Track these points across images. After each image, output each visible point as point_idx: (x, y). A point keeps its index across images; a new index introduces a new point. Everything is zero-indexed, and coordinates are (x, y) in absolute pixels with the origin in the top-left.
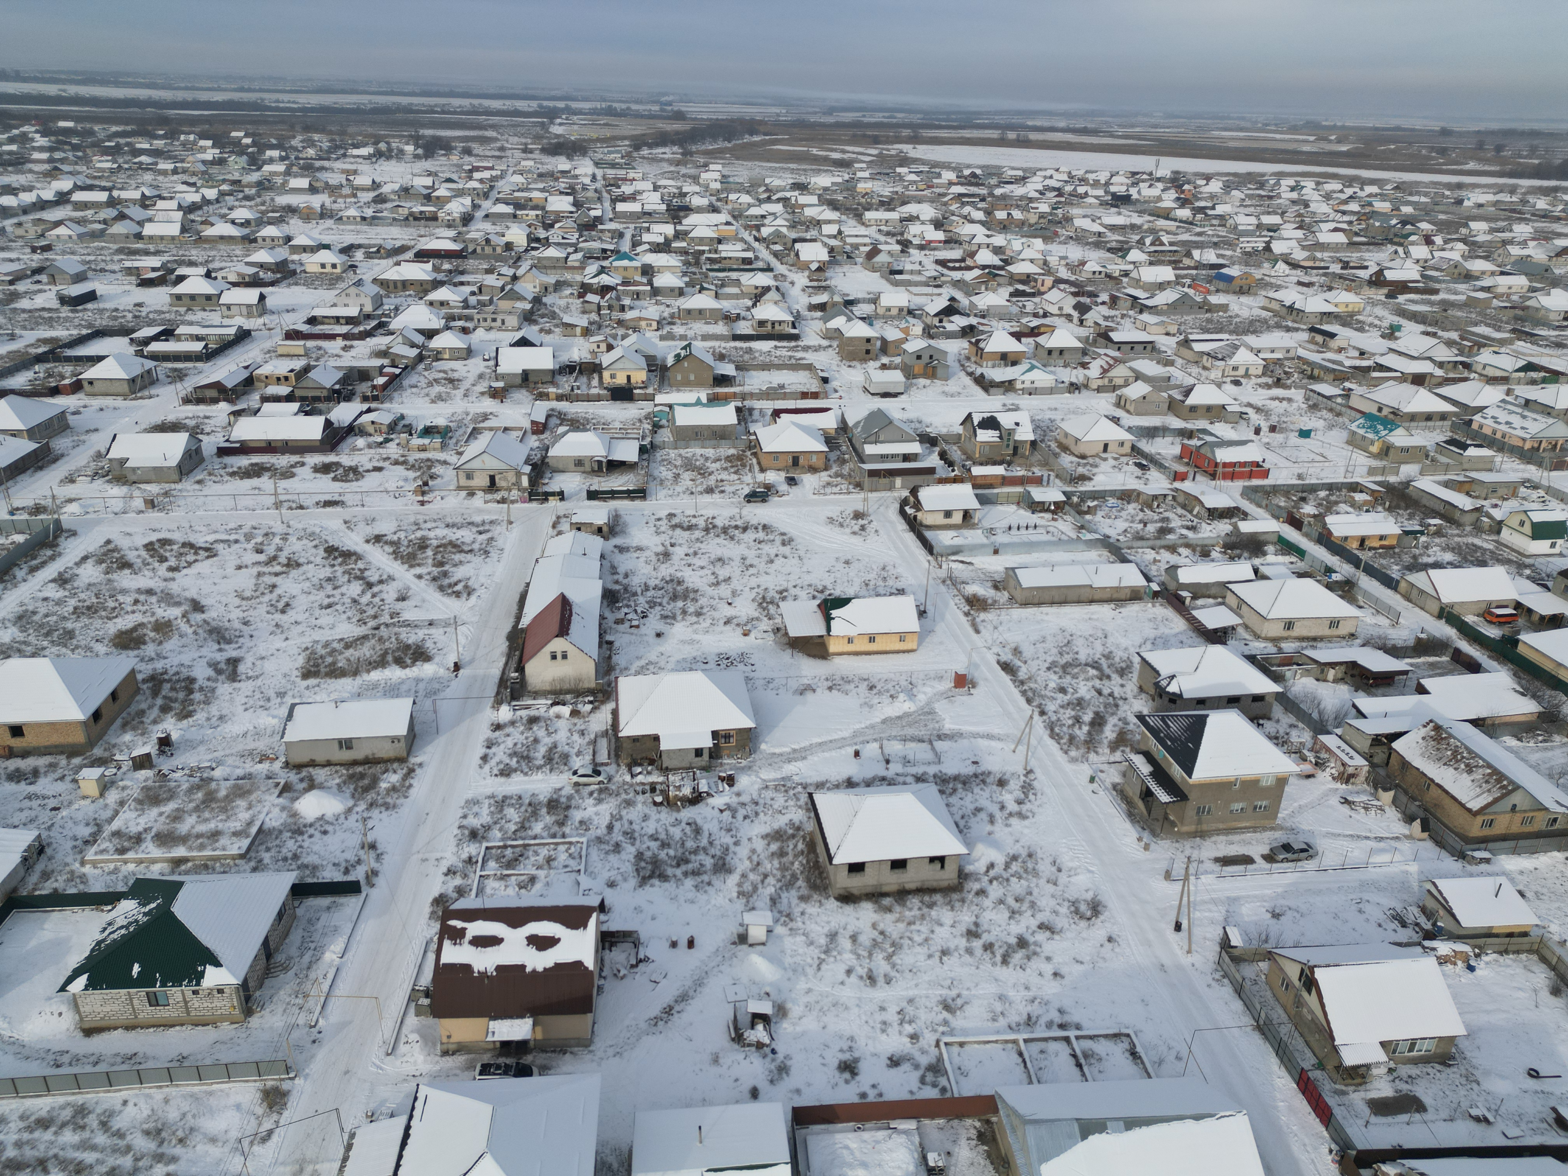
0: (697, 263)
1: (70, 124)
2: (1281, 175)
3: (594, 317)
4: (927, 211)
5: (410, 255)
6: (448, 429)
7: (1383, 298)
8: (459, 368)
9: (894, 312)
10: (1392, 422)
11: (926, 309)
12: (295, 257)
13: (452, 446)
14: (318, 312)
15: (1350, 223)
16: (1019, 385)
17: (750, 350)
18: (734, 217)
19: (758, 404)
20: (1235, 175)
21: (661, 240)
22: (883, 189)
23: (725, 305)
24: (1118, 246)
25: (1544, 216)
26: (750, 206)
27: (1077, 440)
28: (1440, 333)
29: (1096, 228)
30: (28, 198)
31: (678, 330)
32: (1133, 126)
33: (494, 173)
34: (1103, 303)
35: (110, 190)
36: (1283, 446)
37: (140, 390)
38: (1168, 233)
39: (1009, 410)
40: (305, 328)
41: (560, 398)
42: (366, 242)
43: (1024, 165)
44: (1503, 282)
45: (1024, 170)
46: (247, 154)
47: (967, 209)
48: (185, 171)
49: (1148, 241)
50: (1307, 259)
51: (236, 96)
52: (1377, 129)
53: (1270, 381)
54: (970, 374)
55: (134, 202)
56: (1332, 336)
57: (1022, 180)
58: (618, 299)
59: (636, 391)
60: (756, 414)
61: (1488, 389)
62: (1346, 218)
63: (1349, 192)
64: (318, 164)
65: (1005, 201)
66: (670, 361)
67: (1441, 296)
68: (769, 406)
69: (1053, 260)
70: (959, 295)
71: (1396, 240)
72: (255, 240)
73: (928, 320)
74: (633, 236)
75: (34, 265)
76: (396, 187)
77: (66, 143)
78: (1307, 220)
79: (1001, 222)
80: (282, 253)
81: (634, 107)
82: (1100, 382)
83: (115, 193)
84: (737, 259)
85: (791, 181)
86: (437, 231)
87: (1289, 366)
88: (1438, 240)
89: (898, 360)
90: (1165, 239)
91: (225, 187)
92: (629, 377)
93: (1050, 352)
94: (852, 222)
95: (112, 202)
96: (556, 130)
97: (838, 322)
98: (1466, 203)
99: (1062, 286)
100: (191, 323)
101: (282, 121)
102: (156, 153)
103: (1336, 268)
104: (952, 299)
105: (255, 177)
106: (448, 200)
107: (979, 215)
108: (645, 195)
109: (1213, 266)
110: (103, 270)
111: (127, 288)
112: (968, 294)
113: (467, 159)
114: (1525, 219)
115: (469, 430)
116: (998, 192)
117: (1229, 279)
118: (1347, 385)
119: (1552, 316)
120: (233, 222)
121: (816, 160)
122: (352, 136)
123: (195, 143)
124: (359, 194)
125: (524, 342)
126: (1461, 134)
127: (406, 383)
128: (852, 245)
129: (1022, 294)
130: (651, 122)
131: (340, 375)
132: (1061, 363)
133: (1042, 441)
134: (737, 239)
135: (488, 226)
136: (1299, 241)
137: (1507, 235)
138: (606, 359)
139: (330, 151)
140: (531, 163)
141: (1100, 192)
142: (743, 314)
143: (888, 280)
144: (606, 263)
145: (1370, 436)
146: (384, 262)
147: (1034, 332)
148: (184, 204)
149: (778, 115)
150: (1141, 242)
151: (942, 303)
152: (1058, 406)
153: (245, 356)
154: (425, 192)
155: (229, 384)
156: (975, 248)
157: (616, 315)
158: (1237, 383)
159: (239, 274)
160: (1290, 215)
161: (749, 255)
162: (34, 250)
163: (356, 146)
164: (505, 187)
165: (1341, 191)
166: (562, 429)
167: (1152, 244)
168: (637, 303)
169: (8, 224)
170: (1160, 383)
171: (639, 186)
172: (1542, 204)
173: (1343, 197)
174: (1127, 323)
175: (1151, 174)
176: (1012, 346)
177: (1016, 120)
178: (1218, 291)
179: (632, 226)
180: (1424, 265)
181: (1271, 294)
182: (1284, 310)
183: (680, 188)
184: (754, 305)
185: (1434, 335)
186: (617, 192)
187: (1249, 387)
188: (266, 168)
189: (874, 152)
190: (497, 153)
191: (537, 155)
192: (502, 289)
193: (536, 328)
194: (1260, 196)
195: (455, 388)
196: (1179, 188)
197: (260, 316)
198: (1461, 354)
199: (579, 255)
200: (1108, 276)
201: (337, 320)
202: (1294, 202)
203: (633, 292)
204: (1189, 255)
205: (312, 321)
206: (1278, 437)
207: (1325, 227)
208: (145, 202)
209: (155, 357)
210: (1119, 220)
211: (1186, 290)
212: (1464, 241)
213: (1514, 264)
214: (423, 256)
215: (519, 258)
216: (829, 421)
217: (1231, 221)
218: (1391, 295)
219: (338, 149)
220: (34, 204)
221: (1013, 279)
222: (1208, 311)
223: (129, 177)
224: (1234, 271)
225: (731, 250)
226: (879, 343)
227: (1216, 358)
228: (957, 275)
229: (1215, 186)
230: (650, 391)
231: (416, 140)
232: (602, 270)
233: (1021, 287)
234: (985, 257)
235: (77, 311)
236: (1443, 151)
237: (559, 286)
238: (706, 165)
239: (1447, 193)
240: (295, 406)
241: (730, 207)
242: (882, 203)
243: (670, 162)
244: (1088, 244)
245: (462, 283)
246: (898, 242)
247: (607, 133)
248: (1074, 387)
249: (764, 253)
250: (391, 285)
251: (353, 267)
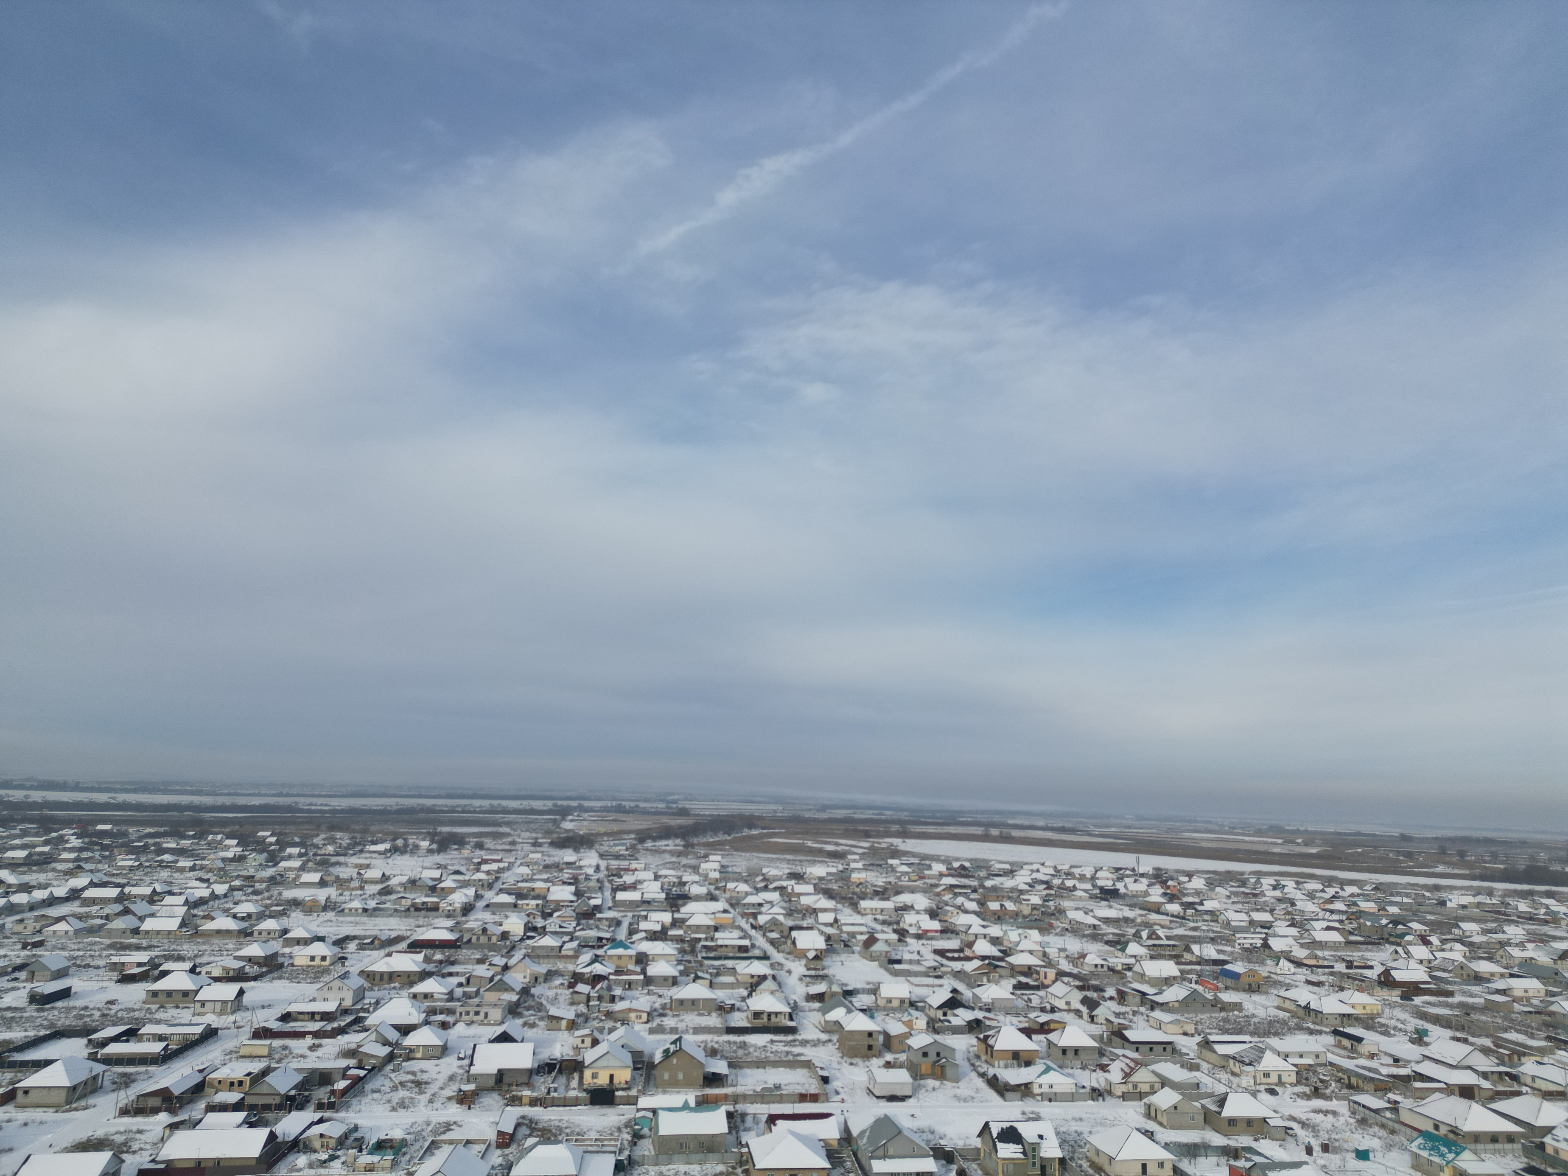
0: (693, 951)
1: (108, 827)
2: (1259, 874)
3: (582, 1008)
4: (921, 901)
5: (403, 945)
6: (404, 1143)
7: (1398, 999)
8: (432, 1069)
9: (895, 1003)
10: (1455, 1143)
11: (928, 1000)
12: (287, 950)
13: (403, 1165)
14: (294, 1008)
15: (1341, 922)
16: (1036, 1090)
17: (744, 1045)
18: (732, 905)
19: (751, 1109)
20: (1215, 873)
21: (658, 928)
22: (878, 879)
23: (720, 995)
24: (1116, 939)
25: (1531, 919)
26: (747, 894)
27: (1111, 1159)
28: (1471, 1039)
29: (1090, 920)
30: (40, 895)
31: (669, 1022)
32: (1107, 826)
33: (501, 865)
34: (1111, 998)
35: (123, 886)
37: (78, 1099)
38: (1163, 927)
39: (1029, 1119)
40: (275, 1025)
41: (534, 1102)
42: (362, 933)
43: (1011, 859)
44: (1518, 985)
45: (1011, 864)
46: (268, 852)
47: (960, 900)
48: (202, 868)
49: (1144, 934)
50: (1307, 957)
51: (272, 800)
52: (1339, 834)
53: (1307, 1090)
54: (982, 1075)
55: (142, 897)
56: (1359, 1040)
57: (1010, 873)
58: (609, 989)
59: (619, 1093)
60: (749, 1120)
61: (1547, 1105)
62: (1335, 917)
63: (1331, 891)
64: (334, 859)
65: (996, 893)
66: (658, 1058)
67: (1458, 998)
68: (763, 1110)
69: (1052, 952)
70: (961, 987)
71: (1392, 939)
72: (251, 934)
73: (932, 1013)
74: (631, 924)
75: (19, 961)
76: (404, 879)
77: (97, 844)
78: (1298, 918)
79: (994, 913)
80: (275, 946)
81: (642, 805)
82: (1123, 1088)
83: (127, 890)
84: (733, 947)
85: (787, 871)
86: (436, 921)
87: (1323, 1073)
88: (1434, 940)
89: (903, 1057)
90: (1161, 933)
91: (237, 883)
92: (612, 1077)
93: (1064, 1051)
94: (848, 911)
95: (121, 898)
96: (567, 825)
97: (838, 1014)
98: (1449, 904)
99: (1066, 979)
100: (159, 1022)
101: (309, 821)
102: (181, 852)
103: (1340, 967)
104: (954, 991)
105: (270, 872)
106: (452, 890)
107: (972, 906)
108: (645, 884)
109: (1216, 962)
110: (88, 966)
111: (105, 984)
112: (971, 986)
113: (478, 852)
114: (1513, 921)
115: (427, 1144)
116: (988, 883)
117: (1236, 976)
118: (1391, 1096)
120: (235, 916)
121: (812, 851)
122: (373, 834)
123: (220, 842)
124: (366, 887)
125: (505, 1038)
126: (1422, 840)
127: (369, 1087)
128: (848, 933)
129: (1026, 986)
130: (657, 817)
131: (299, 1078)
132: (1078, 1064)
133: (1072, 1159)
134: (734, 926)
135: (487, 916)
136: (1295, 938)
137: (1500, 936)
138: (589, 1056)
139: (348, 848)
140: (539, 856)
141: (1088, 886)
142: (738, 1004)
143: (887, 970)
144: (600, 952)
145: (1436, 1159)
146: (375, 953)
147: (1044, 1029)
148: (191, 899)
149: (775, 811)
150: (1137, 936)
151: (943, 995)
152: (1083, 1116)
153: (204, 1059)
154: (431, 883)
155: (176, 1092)
156: (972, 938)
157: (606, 1006)
158: (1272, 1092)
159: (224, 968)
160: (1279, 912)
161: (746, 942)
162: (24, 946)
163: (374, 843)
164: (509, 878)
165: (1323, 891)
166: (531, 1141)
167: (1149, 938)
168: (628, 993)
169: (9, 921)
170: (1190, 1091)
171: (640, 875)
172: (1523, 906)
173: (1327, 896)
174: (1140, 1020)
175: (1133, 870)
176: (1023, 1043)
177: (996, 819)
178: (1227, 988)
179: (630, 914)
180: (1430, 965)
181: (1283, 993)
182: (1301, 1012)
183: (680, 877)
184: (750, 995)
185: (1465, 1041)
186: (618, 881)
187: (1287, 1096)
188: (283, 864)
189: (867, 845)
190: (508, 847)
191: (545, 848)
192: (491, 979)
193: (519, 1021)
194: (1244, 893)
195: (421, 1092)
196: (1163, 883)
197: (233, 1013)
198: (1502, 1063)
199: (575, 944)
200: (1111, 969)
201: (312, 1016)
202: (1279, 900)
203: (625, 981)
204: (1188, 949)
205: (286, 1017)
206: (1334, 1158)
207: (1316, 924)
208: (153, 898)
209: (109, 1061)
210: (1112, 913)
211: (1194, 986)
212: (1460, 941)
213: (1521, 966)
214: (416, 946)
215: (513, 948)
216: (830, 1130)
217: (1222, 917)
218: (1406, 997)
219: (357, 846)
220: (44, 901)
221: (1014, 970)
222: (1222, 1009)
223: (146, 874)
224: (1238, 967)
225: (728, 938)
226: (881, 1038)
227: (1243, 1062)
228: (957, 966)
229: (1198, 883)
230: (633, 1092)
231: (432, 837)
232: (596, 959)
233: (1024, 979)
234: (983, 947)
235: (43, 1010)
236: (1409, 855)
237: (550, 975)
238: (706, 856)
239: (1427, 894)
240: (241, 1116)
241: (728, 895)
242: (876, 893)
243: (672, 853)
244: (1084, 936)
245: (451, 974)
246: (895, 931)
247: (615, 827)
248: (1097, 1094)
249: (761, 941)
250: (378, 977)
251: (343, 959)
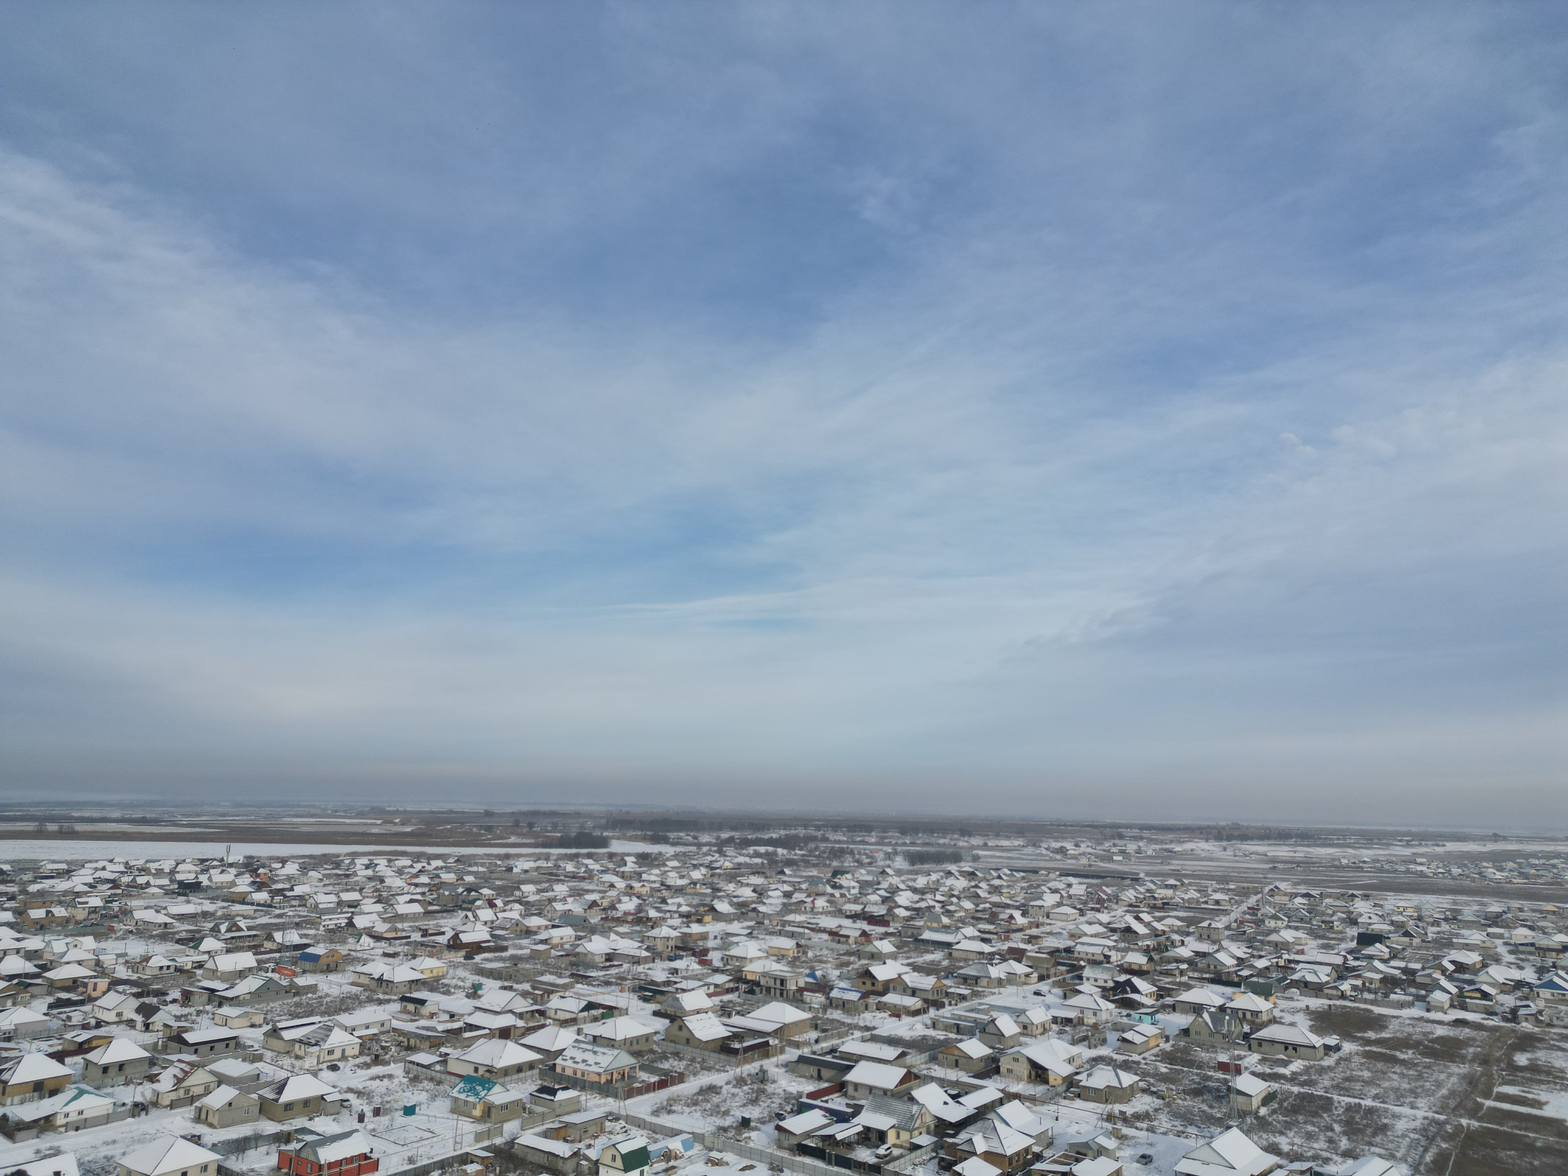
2: (354, 855)
7: (462, 960)
10: (489, 1081)
15: (423, 894)
16: (60, 1121)
20: (311, 857)
24: (189, 935)
25: (574, 877)
28: (515, 986)
29: (161, 918)
32: (198, 815)
34: (174, 1001)
36: (389, 1129)
38: (245, 917)
39: (44, 1157)
43: (69, 858)
44: (556, 933)
45: (69, 863)
49: (223, 928)
50: (389, 931)
52: (434, 812)
53: (368, 1059)
56: (422, 1002)
57: (67, 874)
61: (563, 1032)
62: (419, 890)
63: (418, 866)
65: (43, 898)
67: (511, 952)
69: (108, 960)
71: (465, 906)
78: (384, 894)
79: (36, 922)
82: (173, 1096)
87: (385, 1040)
88: (499, 903)
90: (242, 924)
93: (105, 1069)
98: (515, 870)
99: (120, 988)
103: (416, 937)
109: (297, 947)
114: (561, 880)
116: (34, 888)
117: (315, 958)
118: (443, 1050)
119: (598, 959)
126: (502, 815)
129: (68, 1003)
132: (121, 1080)
136: (379, 914)
137: (550, 894)
141: (165, 881)
145: (472, 1099)
147: (83, 1048)
150: (215, 930)
152: (117, 1137)
158: (334, 1068)
160: (368, 890)
165: (412, 866)
167: (228, 930)
170: (248, 1084)
172: (570, 867)
173: (414, 871)
174: (204, 1020)
175: (222, 860)
176: (53, 1069)
177: (56, 811)
178: (304, 972)
180: (492, 926)
181: (359, 969)
182: (374, 984)
185: (510, 988)
187: (347, 1069)
194: (336, 875)
196: (254, 872)
198: (536, 1003)
200: (177, 969)
202: (370, 879)
204: (270, 938)
206: (384, 1120)
207: (401, 899)
210: (189, 909)
211: (269, 974)
212: (519, 901)
213: (561, 917)
217: (311, 901)
218: (468, 957)
221: (53, 986)
222: (296, 994)
224: (319, 950)
227: (309, 1044)
229: (291, 869)
233: (64, 995)
234: (13, 965)
236: (489, 829)
239: (499, 862)
244: (151, 937)
248: (139, 1109)
